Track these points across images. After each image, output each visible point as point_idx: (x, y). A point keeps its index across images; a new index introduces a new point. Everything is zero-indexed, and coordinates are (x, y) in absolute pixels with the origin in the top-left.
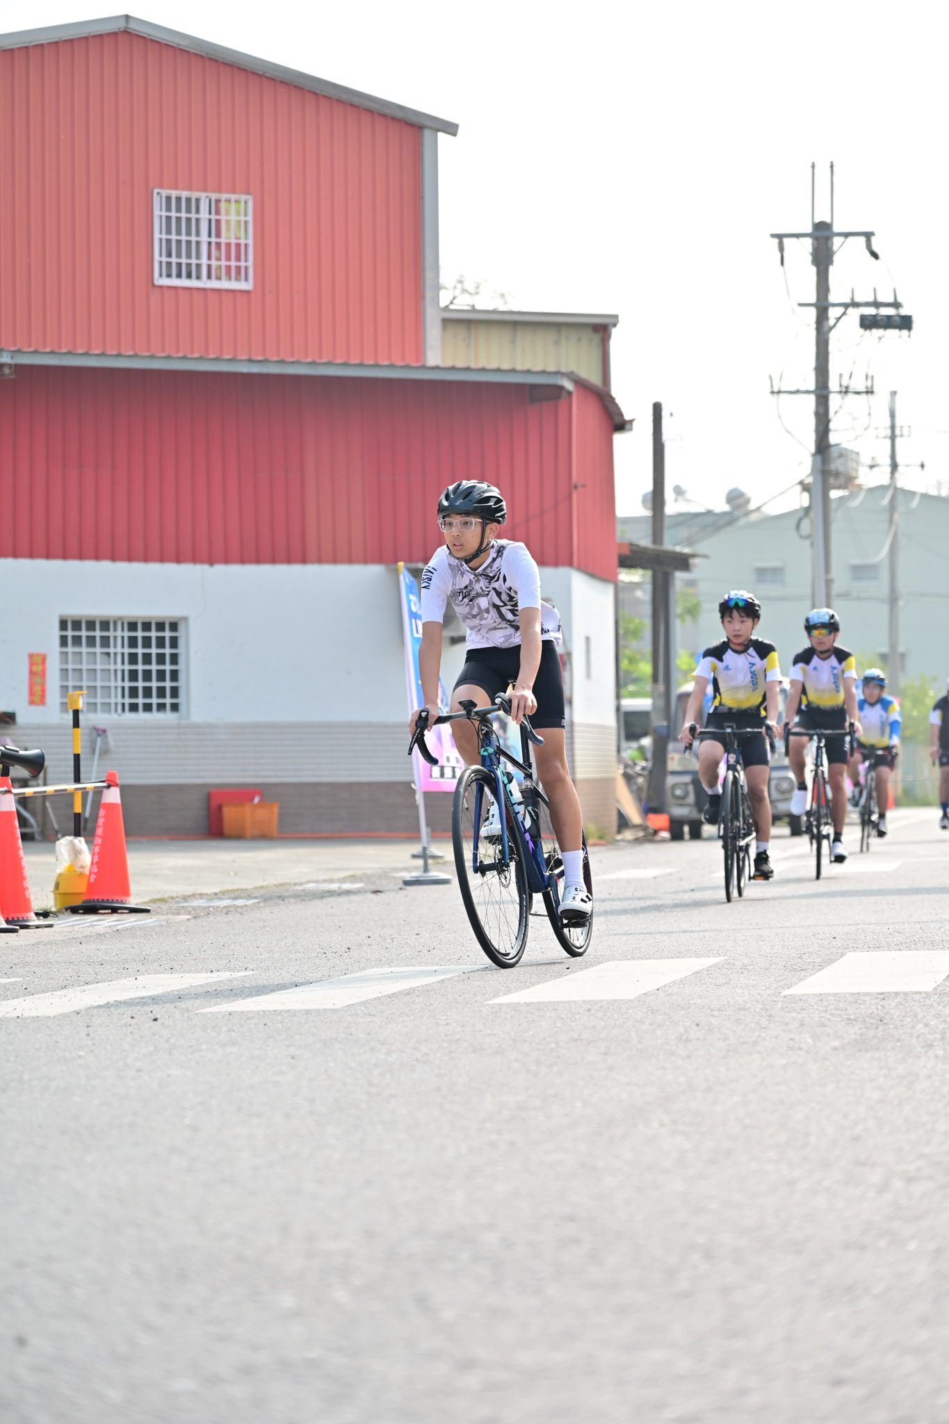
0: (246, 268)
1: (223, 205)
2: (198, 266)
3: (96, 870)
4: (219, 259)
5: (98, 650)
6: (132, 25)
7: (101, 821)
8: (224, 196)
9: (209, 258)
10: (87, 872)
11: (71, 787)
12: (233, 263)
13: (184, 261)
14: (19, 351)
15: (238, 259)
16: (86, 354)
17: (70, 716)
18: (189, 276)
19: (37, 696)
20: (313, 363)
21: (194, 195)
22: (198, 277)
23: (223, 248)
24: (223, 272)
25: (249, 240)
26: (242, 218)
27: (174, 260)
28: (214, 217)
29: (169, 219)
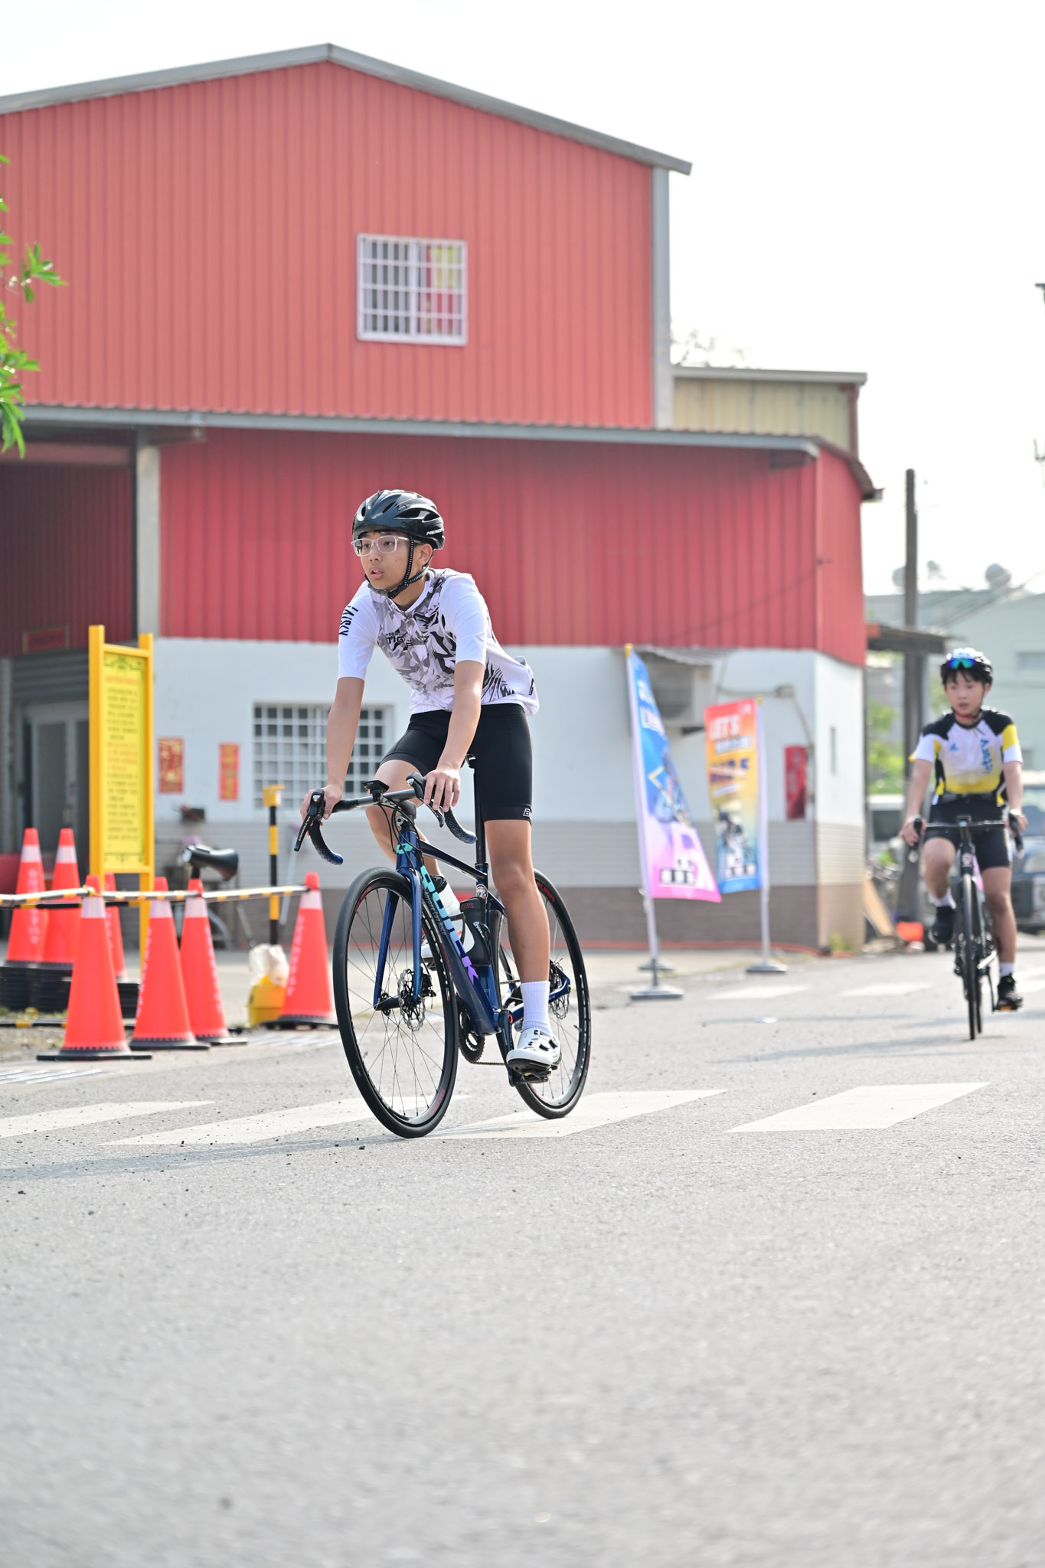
0: (460, 321)
1: (434, 253)
2: (407, 319)
3: (293, 982)
4: (429, 310)
5: (296, 739)
6: (336, 55)
7: (299, 929)
8: (435, 242)
9: (419, 309)
10: (284, 984)
11: (268, 890)
12: (445, 316)
13: (391, 313)
14: (211, 413)
15: (450, 310)
16: (284, 416)
17: (265, 814)
18: (397, 329)
19: (229, 791)
20: (532, 426)
21: (402, 241)
22: (407, 330)
23: (434, 299)
24: (434, 325)
25: (463, 291)
26: (455, 266)
27: (380, 312)
28: (424, 265)
29: (374, 267)
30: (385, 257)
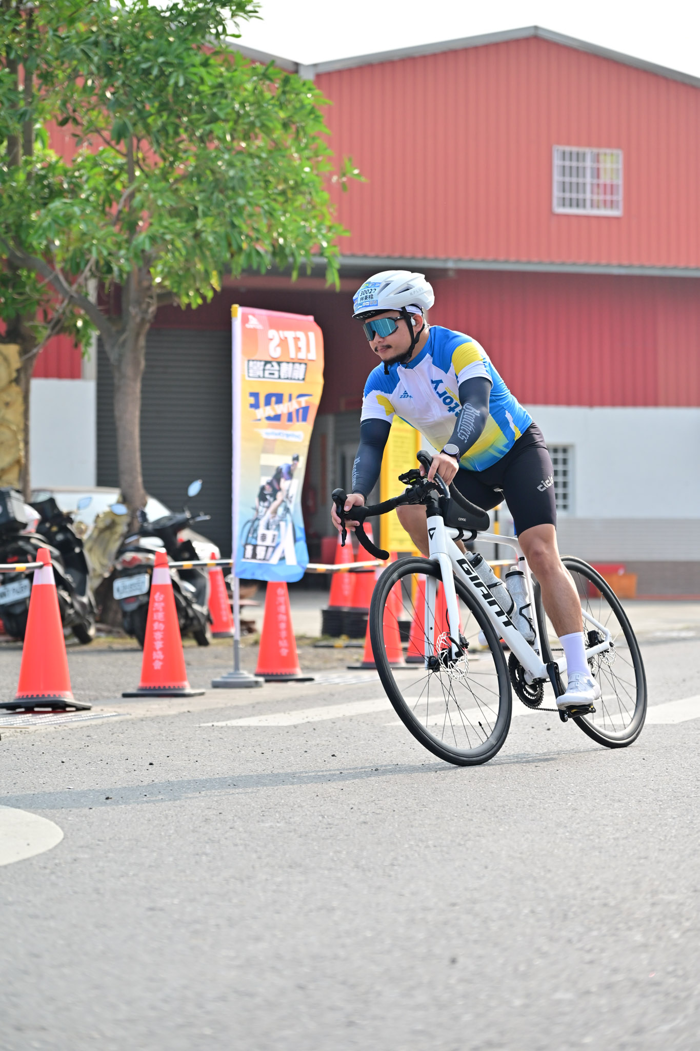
0: (618, 202)
1: (602, 158)
2: (584, 200)
6: (540, 33)
8: (602, 151)
9: (592, 192)
12: (608, 197)
13: (574, 196)
14: (460, 260)
15: (612, 194)
16: (506, 261)
18: (578, 206)
20: (664, 268)
21: (582, 150)
22: (584, 206)
23: (602, 188)
24: (601, 204)
25: (620, 181)
26: (615, 166)
27: (567, 195)
28: (595, 165)
29: (564, 167)
30: (571, 160)
